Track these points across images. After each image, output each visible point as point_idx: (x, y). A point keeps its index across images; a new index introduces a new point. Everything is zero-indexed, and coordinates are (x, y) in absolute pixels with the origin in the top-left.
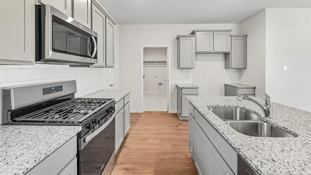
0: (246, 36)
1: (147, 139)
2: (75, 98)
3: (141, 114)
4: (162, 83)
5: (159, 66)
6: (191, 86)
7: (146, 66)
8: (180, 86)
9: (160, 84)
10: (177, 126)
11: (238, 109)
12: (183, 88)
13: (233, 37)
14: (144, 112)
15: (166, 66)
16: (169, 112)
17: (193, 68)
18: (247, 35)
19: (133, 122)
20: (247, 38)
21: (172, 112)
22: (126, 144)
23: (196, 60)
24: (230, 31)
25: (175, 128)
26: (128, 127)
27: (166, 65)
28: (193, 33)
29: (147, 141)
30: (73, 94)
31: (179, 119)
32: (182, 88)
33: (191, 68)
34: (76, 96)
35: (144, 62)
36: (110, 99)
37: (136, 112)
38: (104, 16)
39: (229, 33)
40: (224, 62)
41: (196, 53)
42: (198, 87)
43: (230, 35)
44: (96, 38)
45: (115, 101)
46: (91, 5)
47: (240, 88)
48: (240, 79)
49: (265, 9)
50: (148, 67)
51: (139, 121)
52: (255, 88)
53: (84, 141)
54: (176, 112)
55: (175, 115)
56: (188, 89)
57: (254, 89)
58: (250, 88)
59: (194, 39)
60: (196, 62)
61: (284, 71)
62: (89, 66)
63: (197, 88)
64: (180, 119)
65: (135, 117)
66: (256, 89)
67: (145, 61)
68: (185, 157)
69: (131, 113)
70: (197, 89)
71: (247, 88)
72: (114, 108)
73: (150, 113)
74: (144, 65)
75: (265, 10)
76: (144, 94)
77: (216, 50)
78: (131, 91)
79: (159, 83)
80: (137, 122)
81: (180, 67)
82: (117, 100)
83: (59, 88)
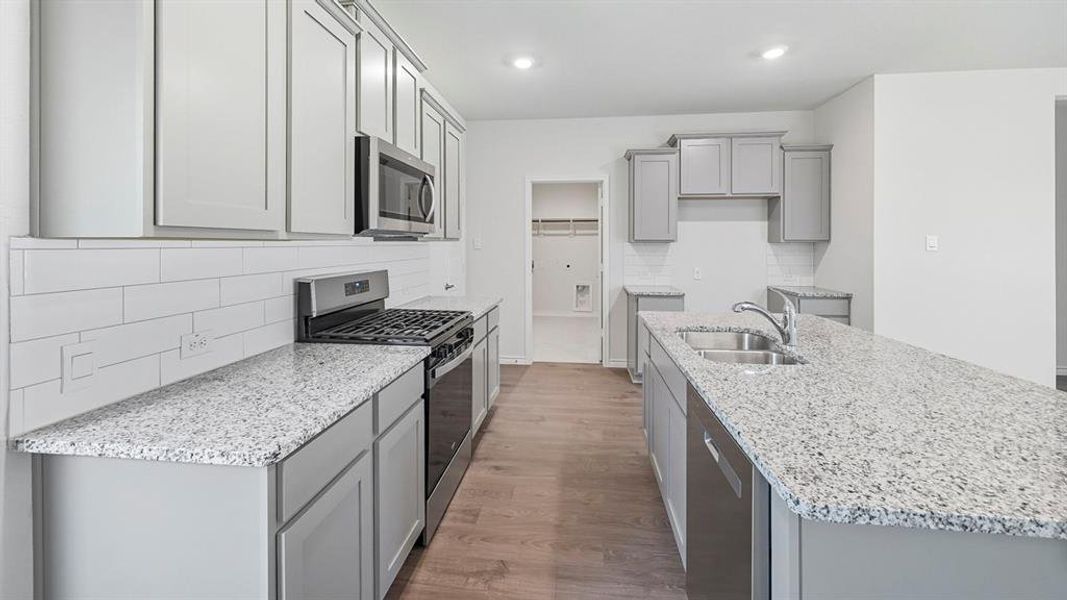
0: (828, 149)
1: (543, 419)
2: (386, 308)
3: (527, 367)
4: (588, 287)
5: (578, 232)
6: (664, 291)
7: (538, 234)
8: (632, 290)
9: (582, 289)
10: (626, 397)
11: (747, 336)
12: (642, 296)
13: (789, 151)
14: (534, 363)
15: (597, 234)
16: (606, 365)
17: (673, 241)
18: (832, 146)
19: (506, 386)
20: (830, 154)
21: (613, 365)
22: (492, 427)
23: (682, 219)
24: (781, 134)
25: (617, 400)
26: (495, 391)
27: (597, 229)
28: (673, 142)
29: (541, 423)
30: (381, 300)
31: (631, 381)
32: (638, 296)
33: (668, 242)
34: (389, 304)
35: (533, 221)
36: (462, 313)
37: (513, 362)
38: (440, 120)
39: (775, 141)
40: (766, 223)
41: (679, 198)
42: (684, 295)
43: (781, 147)
44: (432, 178)
45: (473, 317)
46: (421, 102)
47: (805, 297)
48: (814, 272)
49: (872, 76)
50: (545, 235)
51: (520, 384)
52: (848, 298)
53: (434, 376)
54: (624, 365)
55: (622, 373)
56: (656, 300)
57: (846, 301)
58: (835, 298)
59: (673, 158)
60: (679, 223)
61: (928, 248)
62: (415, 239)
63: (681, 296)
64: (635, 381)
65: (513, 373)
66: (853, 301)
67: (535, 218)
68: (634, 455)
69: (502, 366)
70: (678, 301)
71: (825, 297)
72: (472, 330)
73: (552, 365)
74: (533, 229)
75: (873, 80)
76: (534, 317)
77: (739, 189)
78: (501, 300)
79: (578, 287)
80: (514, 386)
81: (636, 238)
82: (476, 315)
83: (364, 286)
